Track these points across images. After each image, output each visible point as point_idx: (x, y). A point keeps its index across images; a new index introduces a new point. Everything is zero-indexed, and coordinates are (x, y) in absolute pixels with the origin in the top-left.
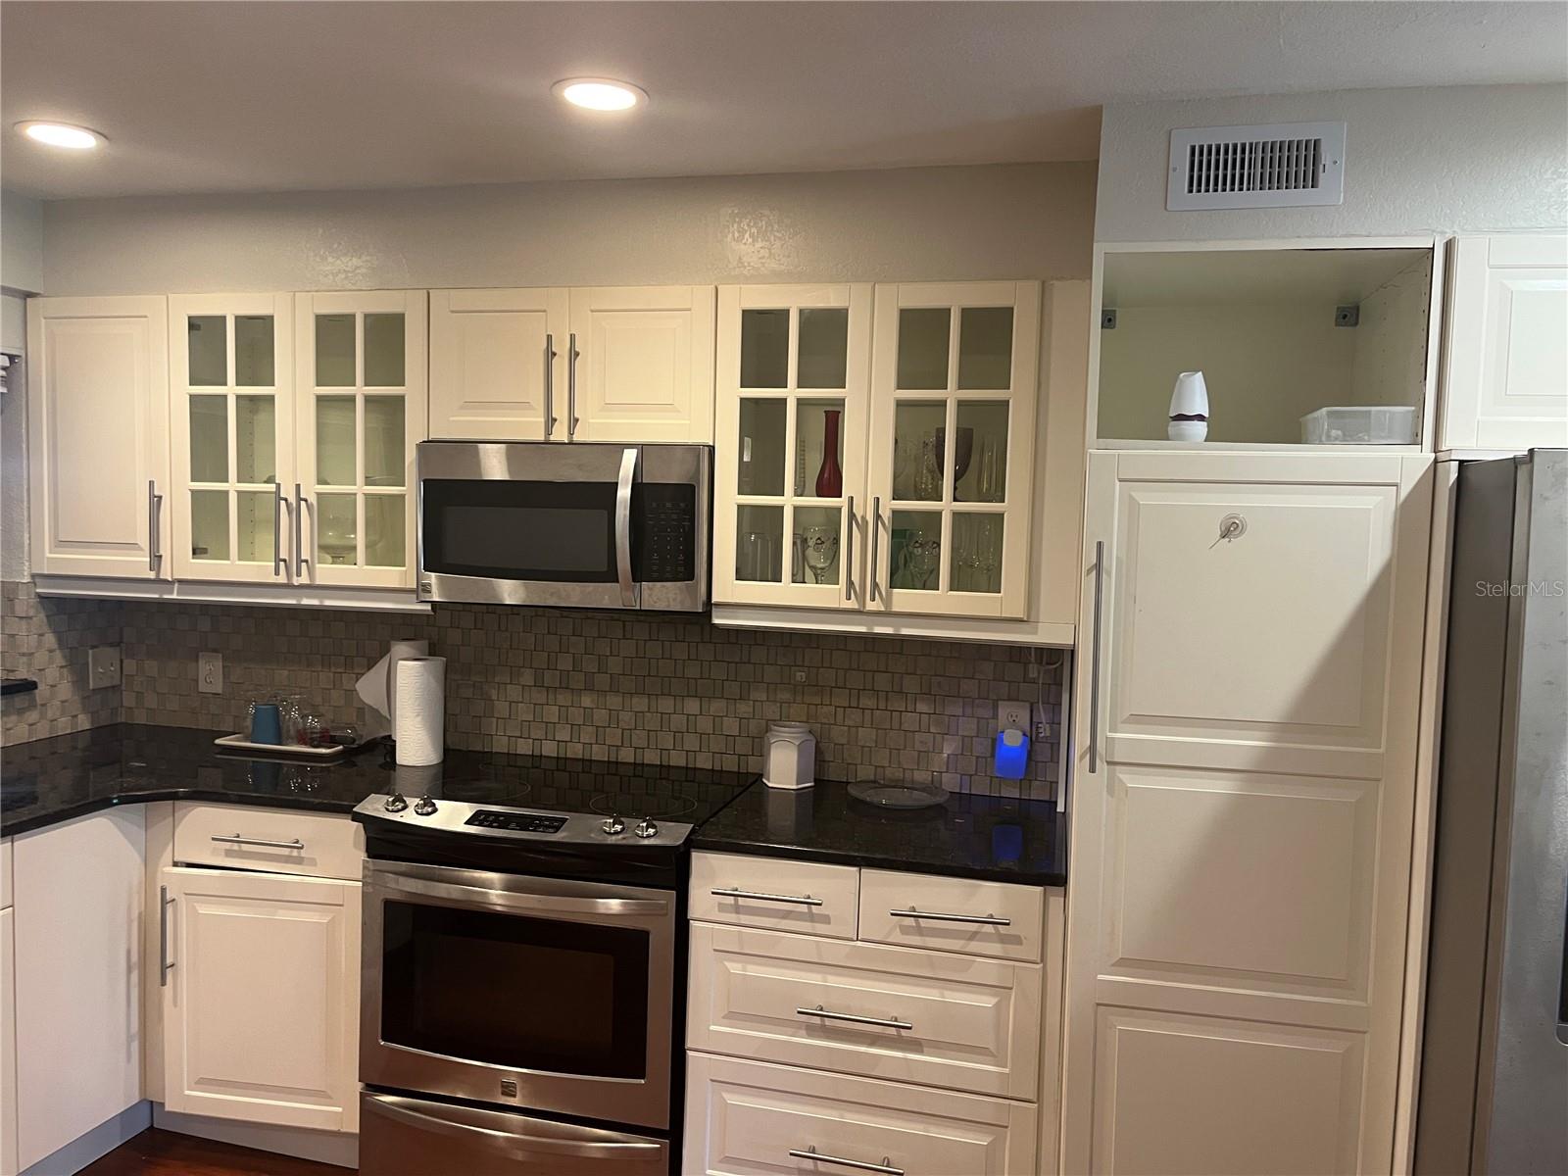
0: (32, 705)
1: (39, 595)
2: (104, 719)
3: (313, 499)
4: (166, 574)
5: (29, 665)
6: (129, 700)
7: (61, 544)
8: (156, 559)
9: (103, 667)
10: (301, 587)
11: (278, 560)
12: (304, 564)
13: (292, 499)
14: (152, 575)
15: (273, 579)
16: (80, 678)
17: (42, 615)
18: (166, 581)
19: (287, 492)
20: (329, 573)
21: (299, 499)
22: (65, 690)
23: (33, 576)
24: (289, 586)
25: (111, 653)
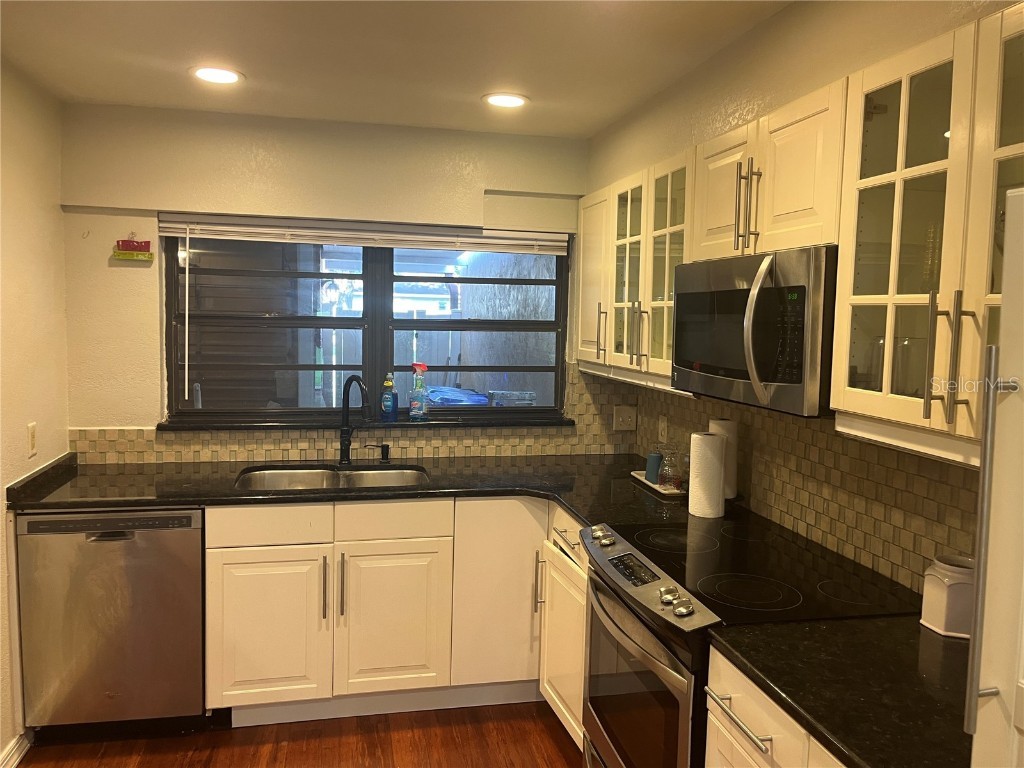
0: (574, 434)
1: (581, 371)
2: (623, 450)
3: (650, 312)
4: (607, 362)
5: (574, 411)
6: (639, 440)
7: (583, 342)
8: (601, 352)
9: (624, 417)
10: (645, 373)
12: (644, 357)
14: (601, 362)
15: (631, 366)
16: (607, 424)
17: (583, 383)
18: (607, 366)
21: (641, 312)
22: (596, 427)
23: (578, 360)
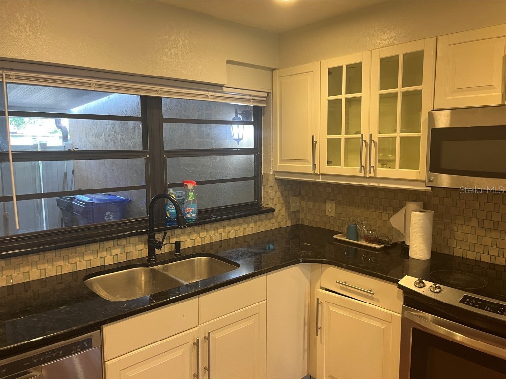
0: (273, 217)
1: (275, 178)
2: (295, 223)
3: (376, 140)
4: (317, 172)
5: (273, 203)
6: (302, 216)
7: (283, 160)
8: (314, 166)
9: (295, 204)
10: (370, 177)
11: (361, 166)
12: (372, 168)
13: (368, 141)
14: (312, 172)
15: (358, 174)
16: (288, 208)
17: (277, 185)
18: (317, 174)
19: (366, 138)
20: (382, 172)
21: (371, 140)
22: (283, 212)
23: (274, 172)
24: (365, 177)
25: (297, 199)
